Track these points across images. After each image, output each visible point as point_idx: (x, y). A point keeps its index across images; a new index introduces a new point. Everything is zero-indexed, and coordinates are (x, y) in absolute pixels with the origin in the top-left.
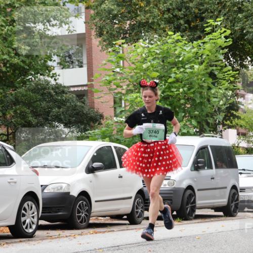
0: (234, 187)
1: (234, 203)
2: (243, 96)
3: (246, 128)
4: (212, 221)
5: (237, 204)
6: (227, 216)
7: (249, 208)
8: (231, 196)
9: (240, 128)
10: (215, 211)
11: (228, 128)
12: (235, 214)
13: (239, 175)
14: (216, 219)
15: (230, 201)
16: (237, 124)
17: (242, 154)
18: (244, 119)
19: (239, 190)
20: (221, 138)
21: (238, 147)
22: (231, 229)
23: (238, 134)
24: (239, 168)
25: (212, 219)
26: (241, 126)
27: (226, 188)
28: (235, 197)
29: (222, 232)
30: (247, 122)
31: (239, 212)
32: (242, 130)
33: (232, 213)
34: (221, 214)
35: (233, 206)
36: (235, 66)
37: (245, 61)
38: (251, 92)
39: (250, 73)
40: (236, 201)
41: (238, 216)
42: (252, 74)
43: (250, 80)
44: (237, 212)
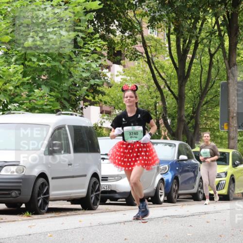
0: (95, 175)
1: (94, 194)
2: (108, 67)
3: (110, 106)
4: (67, 215)
5: (98, 195)
6: (85, 210)
7: (111, 200)
8: (91, 185)
9: (104, 106)
10: (72, 204)
11: (90, 105)
12: (96, 207)
13: (102, 160)
14: (73, 213)
15: (90, 191)
16: (101, 100)
17: (105, 136)
18: (108, 95)
19: (101, 179)
20: (81, 116)
21: (100, 127)
22: (90, 225)
23: (102, 112)
24: (101, 153)
25: (68, 213)
26: (105, 103)
27: (85, 176)
28: (95, 187)
29: (79, 228)
30: (113, 98)
31: (100, 204)
32: (106, 108)
33: (92, 205)
34: (79, 206)
35: (93, 198)
36: (99, 30)
37: (112, 25)
38: (118, 63)
39: (117, 40)
40: (96, 192)
41: (99, 210)
42: (119, 41)
43: (117, 48)
44: (98, 204)
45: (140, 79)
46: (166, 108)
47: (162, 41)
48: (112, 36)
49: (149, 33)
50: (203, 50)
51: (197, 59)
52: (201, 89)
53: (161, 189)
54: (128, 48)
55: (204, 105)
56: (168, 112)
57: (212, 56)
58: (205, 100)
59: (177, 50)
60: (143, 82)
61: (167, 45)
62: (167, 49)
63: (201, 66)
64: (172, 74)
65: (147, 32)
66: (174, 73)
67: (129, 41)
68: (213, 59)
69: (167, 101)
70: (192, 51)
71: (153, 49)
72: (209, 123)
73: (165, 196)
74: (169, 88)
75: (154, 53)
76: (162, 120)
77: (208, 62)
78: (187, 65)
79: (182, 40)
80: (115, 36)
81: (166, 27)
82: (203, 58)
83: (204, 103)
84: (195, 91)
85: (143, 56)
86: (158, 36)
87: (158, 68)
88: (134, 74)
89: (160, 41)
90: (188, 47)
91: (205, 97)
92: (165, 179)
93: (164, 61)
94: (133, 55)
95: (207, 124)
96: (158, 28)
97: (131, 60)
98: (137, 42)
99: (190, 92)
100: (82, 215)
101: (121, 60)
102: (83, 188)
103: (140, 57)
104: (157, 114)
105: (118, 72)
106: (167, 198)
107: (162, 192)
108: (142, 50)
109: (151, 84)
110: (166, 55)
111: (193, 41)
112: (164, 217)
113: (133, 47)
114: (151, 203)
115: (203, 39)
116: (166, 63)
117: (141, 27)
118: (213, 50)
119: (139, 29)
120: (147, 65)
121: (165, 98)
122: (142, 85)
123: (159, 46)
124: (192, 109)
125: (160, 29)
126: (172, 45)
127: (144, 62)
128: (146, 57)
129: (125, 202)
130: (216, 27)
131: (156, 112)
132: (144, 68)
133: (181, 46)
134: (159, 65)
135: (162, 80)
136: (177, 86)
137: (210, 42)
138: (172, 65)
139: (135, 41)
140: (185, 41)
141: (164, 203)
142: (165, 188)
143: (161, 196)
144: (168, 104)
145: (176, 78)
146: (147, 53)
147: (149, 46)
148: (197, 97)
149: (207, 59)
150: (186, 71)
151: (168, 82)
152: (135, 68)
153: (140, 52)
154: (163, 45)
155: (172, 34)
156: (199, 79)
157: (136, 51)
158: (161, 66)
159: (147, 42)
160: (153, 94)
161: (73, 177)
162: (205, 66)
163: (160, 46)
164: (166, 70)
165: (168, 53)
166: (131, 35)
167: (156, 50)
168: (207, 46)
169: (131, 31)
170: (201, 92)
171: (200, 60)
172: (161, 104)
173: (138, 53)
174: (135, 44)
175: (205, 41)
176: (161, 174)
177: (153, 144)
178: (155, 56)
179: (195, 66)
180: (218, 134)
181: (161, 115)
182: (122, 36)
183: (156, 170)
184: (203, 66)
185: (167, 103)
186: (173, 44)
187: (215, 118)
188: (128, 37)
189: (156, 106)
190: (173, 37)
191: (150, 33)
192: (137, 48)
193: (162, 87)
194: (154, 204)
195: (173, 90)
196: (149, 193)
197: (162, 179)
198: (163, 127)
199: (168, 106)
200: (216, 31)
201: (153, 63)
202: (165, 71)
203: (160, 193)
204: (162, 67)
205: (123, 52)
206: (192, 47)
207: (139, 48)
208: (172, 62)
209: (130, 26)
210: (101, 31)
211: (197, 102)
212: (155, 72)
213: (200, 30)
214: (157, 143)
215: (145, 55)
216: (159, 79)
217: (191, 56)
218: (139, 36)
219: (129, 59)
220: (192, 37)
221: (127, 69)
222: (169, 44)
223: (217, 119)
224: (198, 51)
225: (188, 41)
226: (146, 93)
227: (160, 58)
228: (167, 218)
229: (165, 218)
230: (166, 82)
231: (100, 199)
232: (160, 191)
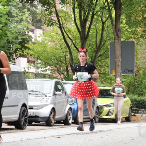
0: (24, 105)
1: (24, 118)
2: (32, 31)
3: (34, 58)
4: (5, 133)
5: (26, 119)
6: (18, 129)
7: (35, 123)
8: (21, 112)
9: (30, 57)
10: (8, 125)
11: (20, 57)
12: (25, 127)
13: (29, 95)
14: (9, 131)
15: (21, 116)
16: (28, 54)
17: (31, 78)
18: (33, 50)
19: (28, 108)
20: (14, 65)
21: (28, 72)
22: (21, 140)
23: (28, 62)
24: (28, 89)
25: (6, 132)
26: (31, 55)
27: (17, 106)
28: (24, 113)
29: (14, 141)
30: (36, 52)
31: (28, 125)
32: (31, 59)
33: (22, 126)
34: (13, 127)
35: (23, 121)
36: (26, 5)
37: (34, 1)
38: (40, 28)
39: (39, 12)
40: (25, 117)
41: (27, 129)
42: (40, 13)
43: (39, 18)
44: (26, 125)
45: (55, 39)
46: (73, 59)
47: (70, 13)
48: (34, 9)
49: (60, 7)
50: (97, 19)
51: (94, 26)
52: (96, 46)
53: (70, 115)
54: (46, 17)
55: (99, 57)
56: (74, 62)
57: (103, 23)
58: (99, 53)
59: (80, 20)
60: (57, 41)
61: (73, 16)
62: (73, 18)
63: (96, 31)
64: (77, 35)
65: (59, 7)
66: (78, 35)
67: (47, 13)
68: (105, 26)
69: (74, 54)
70: (90, 20)
71: (63, 19)
72: (102, 69)
73: (73, 119)
74: (74, 45)
75: (64, 21)
76: (70, 67)
77: (101, 27)
78: (87, 30)
79: (83, 12)
80: (37, 9)
81: (72, 3)
82: (97, 24)
83: (98, 56)
84: (92, 47)
86: (66, 9)
87: (67, 32)
88: (50, 36)
89: (68, 13)
90: (87, 17)
91: (99, 52)
92: (72, 108)
93: (71, 27)
94: (50, 22)
95: (101, 70)
96: (66, 4)
97: (48, 26)
98: (52, 13)
99: (89, 48)
100: (15, 133)
101: (41, 26)
102: (16, 114)
103: (54, 24)
104: (66, 63)
105: (39, 34)
106: (74, 121)
108: (56, 19)
109: (62, 42)
110: (72, 23)
111: (91, 13)
112: (72, 134)
113: (49, 17)
114: (63, 124)
115: (97, 12)
116: (73, 28)
117: (55, 3)
118: (104, 19)
119: (53, 4)
120: (59, 29)
121: (72, 52)
122: (56, 43)
123: (67, 17)
124: (90, 60)
125: (68, 5)
126: (76, 16)
127: (57, 27)
128: (58, 23)
129: (45, 124)
130: (106, 4)
131: (66, 62)
132: (57, 31)
133: (83, 16)
134: (68, 30)
135: (70, 40)
136: (80, 44)
137: (102, 14)
138: (77, 30)
139: (51, 13)
140: (85, 13)
141: (71, 125)
142: (73, 114)
143: (70, 119)
144: (74, 56)
145: (79, 38)
146: (59, 21)
147: (60, 16)
148: (94, 52)
149: (100, 25)
150: (86, 33)
151: (74, 41)
152: (50, 32)
153: (54, 21)
154: (70, 16)
155: (76, 8)
156: (95, 39)
157: (52, 19)
158: (69, 30)
159: (59, 13)
160: (64, 50)
161: (9, 106)
162: (99, 30)
163: (68, 17)
164: (72, 33)
165: (74, 21)
166: (48, 9)
167: (65, 19)
168: (100, 16)
169: (48, 6)
170: (97, 49)
171: (96, 26)
172: (69, 56)
173: (53, 21)
174: (51, 15)
175: (99, 13)
176: (70, 105)
177: (64, 83)
178: (64, 23)
179: (92, 30)
180: (108, 77)
181: (70, 64)
182: (42, 9)
183: (66, 102)
184: (97, 30)
187: (106, 66)
188: (46, 10)
189: (65, 58)
190: (77, 10)
191: (61, 7)
192: (53, 18)
193: (70, 45)
194: (65, 125)
195: (77, 47)
196: (62, 117)
197: (70, 108)
198: (71, 72)
199: (74, 58)
200: (106, 6)
201: (64, 28)
202: (71, 33)
203: (69, 118)
204: (70, 31)
205: (42, 20)
206: (90, 17)
207: (54, 17)
208: (76, 28)
209: (47, 2)
210: (27, 5)
211: (94, 54)
212: (65, 34)
213: (95, 5)
214: (66, 83)
215: (57, 22)
216: (67, 39)
217: (89, 23)
218: (53, 10)
219: (47, 25)
220: (89, 10)
221: (46, 32)
222: (74, 15)
223: (108, 67)
224: (94, 19)
225: (87, 13)
226: (59, 49)
227: (68, 25)
228: (74, 135)
229: (73, 135)
230: (72, 42)
231: (27, 121)
232: (69, 116)
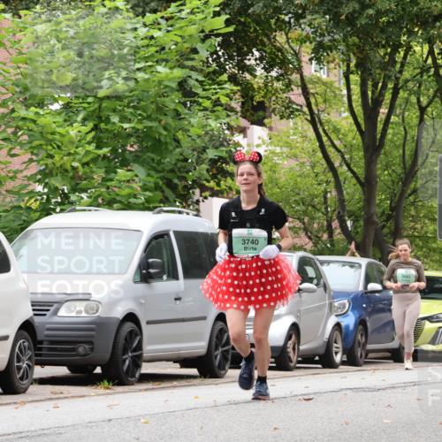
0: (222, 317)
1: (221, 350)
2: (243, 131)
4: (175, 387)
5: (227, 351)
6: (205, 377)
8: (215, 335)
10: (182, 367)
11: (212, 196)
12: (223, 372)
14: (183, 382)
15: (214, 343)
16: (230, 188)
20: (196, 215)
22: (213, 404)
25: (175, 383)
27: (204, 318)
28: (222, 338)
31: (230, 368)
33: (216, 370)
34: (194, 371)
35: (219, 357)
36: (227, 67)
37: (248, 57)
38: (260, 123)
39: (258, 83)
40: (224, 346)
41: (229, 377)
42: (262, 85)
43: (258, 98)
44: (227, 368)
45: (297, 151)
46: (344, 201)
47: (336, 85)
48: (248, 76)
49: (313, 71)
50: (407, 101)
51: (398, 116)
52: (405, 168)
53: (336, 342)
54: (277, 97)
55: (410, 195)
56: (347, 208)
57: (422, 110)
58: (412, 186)
59: (362, 101)
60: (304, 155)
61: (345, 92)
62: (345, 99)
63: (405, 128)
64: (354, 142)
65: (311, 70)
66: (358, 140)
67: (278, 85)
68: (425, 116)
69: (346, 189)
70: (388, 101)
71: (320, 100)
72: (418, 226)
73: (343, 354)
74: (348, 166)
75: (322, 106)
76: (336, 221)
77: (416, 121)
78: (380, 127)
79: (370, 83)
80: (255, 76)
81: (343, 61)
82: (407, 113)
83: (409, 191)
84: (393, 171)
85: (302, 111)
86: (328, 76)
87: (329, 132)
88: (287, 143)
89: (331, 85)
90: (382, 95)
91: (410, 182)
92: (343, 324)
93: (340, 119)
94: (286, 109)
95: (415, 229)
96: (328, 63)
97: (282, 118)
98: (293, 87)
99: (386, 172)
100: (199, 387)
101: (264, 118)
102: (200, 340)
103: (297, 113)
104: (328, 212)
105: (259, 138)
106: (348, 357)
107: (338, 346)
108: (301, 100)
109: (316, 159)
110: (343, 109)
111: (390, 86)
112: (342, 390)
113: (285, 95)
114: (320, 366)
115: (407, 81)
116: (344, 123)
117: (299, 61)
118: (424, 101)
119: (296, 64)
120: (310, 126)
121: (342, 182)
122: (301, 161)
123: (329, 94)
124: (389, 202)
125: (332, 65)
126: (352, 92)
127: (305, 121)
128: (308, 112)
129: (274, 365)
130: (430, 61)
131: (326, 208)
132: (305, 131)
133: (370, 93)
134: (331, 127)
135: (336, 153)
136: (362, 163)
137: (420, 87)
138: (354, 127)
139: (288, 86)
140: (375, 86)
141: (341, 367)
142: (343, 341)
143: (336, 353)
144: (347, 193)
145: (361, 148)
146: (309, 105)
147: (313, 94)
148: (398, 183)
149: (414, 116)
150: (378, 136)
151: (347, 156)
152: (288, 132)
153: (297, 105)
154: (337, 92)
155: (352, 73)
156: (401, 151)
157: (291, 102)
158: (335, 127)
159: (309, 86)
160: (322, 177)
161: (183, 320)
162: (411, 127)
163: (332, 94)
164: (343, 135)
165: (346, 105)
166: (281, 75)
167: (325, 101)
168: (414, 94)
169: (281, 68)
170: (405, 173)
171: (403, 117)
172: (334, 193)
173: (294, 106)
174: (289, 91)
175: (410, 85)
176: (337, 316)
177: (322, 263)
178: (323, 111)
179: (393, 129)
180: (434, 245)
181: (336, 213)
182: (267, 77)
183: (327, 309)
184: (407, 127)
185: (345, 192)
186: (356, 89)
187: (429, 219)
188: (278, 79)
189: (325, 198)
190: (355, 78)
191: (316, 71)
192: (293, 98)
193: (337, 164)
194: (324, 367)
195: (355, 170)
196: (317, 348)
197: (338, 325)
198: (339, 234)
199: (346, 197)
200: (430, 68)
201: (321, 124)
202: (340, 136)
203: (334, 349)
204: (336, 130)
205: (267, 105)
206: (388, 96)
207: (296, 96)
208: (353, 122)
209: (280, 59)
210: (230, 68)
211: (398, 191)
212: (325, 139)
213: (403, 65)
214: (329, 262)
215: (305, 109)
216: (331, 151)
217: (386, 111)
218: (295, 77)
219: (278, 117)
220: (387, 78)
221: (276, 134)
222: (349, 89)
223: (433, 220)
224: (398, 102)
225: (380, 85)
226: (308, 176)
227: (332, 114)
228: (348, 392)
229: (344, 392)
230: (343, 157)
231: (230, 357)
232: (335, 345)
